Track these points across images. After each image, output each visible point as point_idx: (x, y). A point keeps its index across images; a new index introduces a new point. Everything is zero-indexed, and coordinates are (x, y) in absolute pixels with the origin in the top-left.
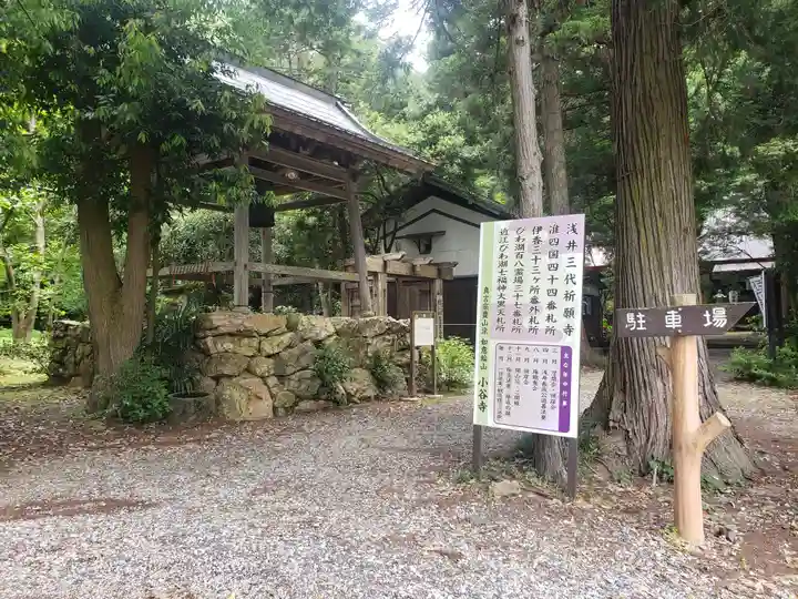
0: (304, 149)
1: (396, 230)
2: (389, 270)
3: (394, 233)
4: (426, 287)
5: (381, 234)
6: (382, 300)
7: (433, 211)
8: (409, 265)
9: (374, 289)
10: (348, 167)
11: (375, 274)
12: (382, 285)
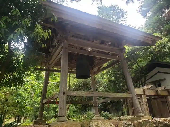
0: (96, 40)
1: (146, 81)
2: (146, 93)
3: (145, 82)
4: (164, 100)
5: (140, 83)
6: (145, 107)
7: (158, 72)
8: (155, 91)
9: (141, 102)
10: (118, 47)
11: (140, 95)
12: (144, 99)
